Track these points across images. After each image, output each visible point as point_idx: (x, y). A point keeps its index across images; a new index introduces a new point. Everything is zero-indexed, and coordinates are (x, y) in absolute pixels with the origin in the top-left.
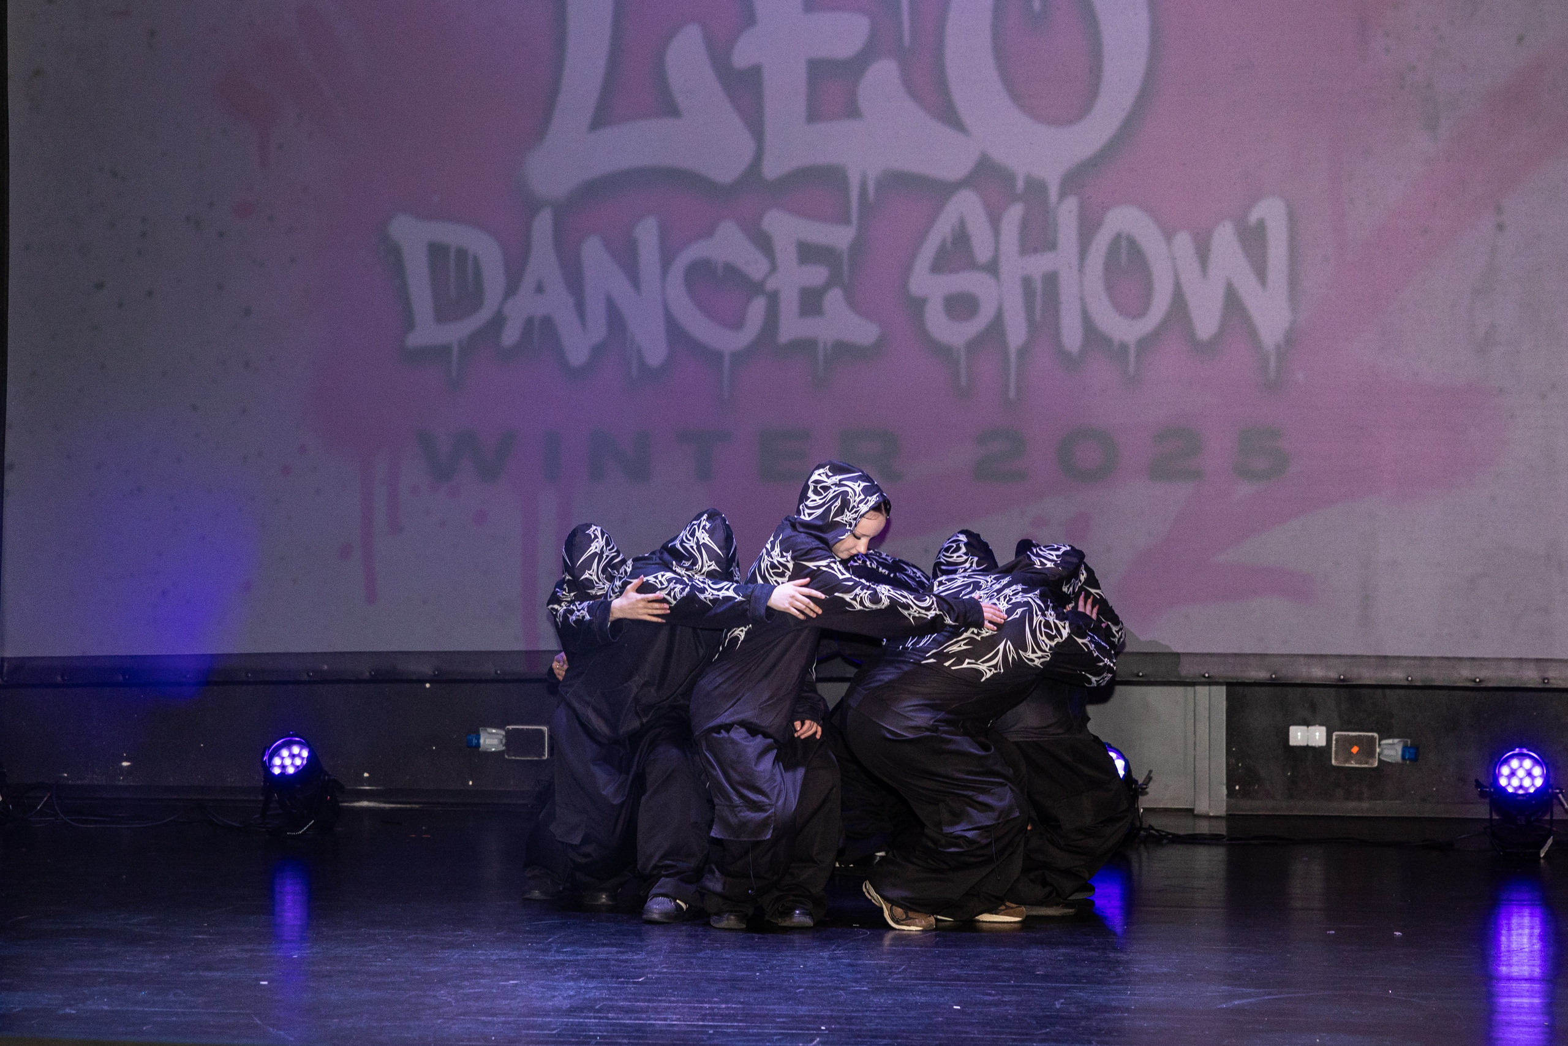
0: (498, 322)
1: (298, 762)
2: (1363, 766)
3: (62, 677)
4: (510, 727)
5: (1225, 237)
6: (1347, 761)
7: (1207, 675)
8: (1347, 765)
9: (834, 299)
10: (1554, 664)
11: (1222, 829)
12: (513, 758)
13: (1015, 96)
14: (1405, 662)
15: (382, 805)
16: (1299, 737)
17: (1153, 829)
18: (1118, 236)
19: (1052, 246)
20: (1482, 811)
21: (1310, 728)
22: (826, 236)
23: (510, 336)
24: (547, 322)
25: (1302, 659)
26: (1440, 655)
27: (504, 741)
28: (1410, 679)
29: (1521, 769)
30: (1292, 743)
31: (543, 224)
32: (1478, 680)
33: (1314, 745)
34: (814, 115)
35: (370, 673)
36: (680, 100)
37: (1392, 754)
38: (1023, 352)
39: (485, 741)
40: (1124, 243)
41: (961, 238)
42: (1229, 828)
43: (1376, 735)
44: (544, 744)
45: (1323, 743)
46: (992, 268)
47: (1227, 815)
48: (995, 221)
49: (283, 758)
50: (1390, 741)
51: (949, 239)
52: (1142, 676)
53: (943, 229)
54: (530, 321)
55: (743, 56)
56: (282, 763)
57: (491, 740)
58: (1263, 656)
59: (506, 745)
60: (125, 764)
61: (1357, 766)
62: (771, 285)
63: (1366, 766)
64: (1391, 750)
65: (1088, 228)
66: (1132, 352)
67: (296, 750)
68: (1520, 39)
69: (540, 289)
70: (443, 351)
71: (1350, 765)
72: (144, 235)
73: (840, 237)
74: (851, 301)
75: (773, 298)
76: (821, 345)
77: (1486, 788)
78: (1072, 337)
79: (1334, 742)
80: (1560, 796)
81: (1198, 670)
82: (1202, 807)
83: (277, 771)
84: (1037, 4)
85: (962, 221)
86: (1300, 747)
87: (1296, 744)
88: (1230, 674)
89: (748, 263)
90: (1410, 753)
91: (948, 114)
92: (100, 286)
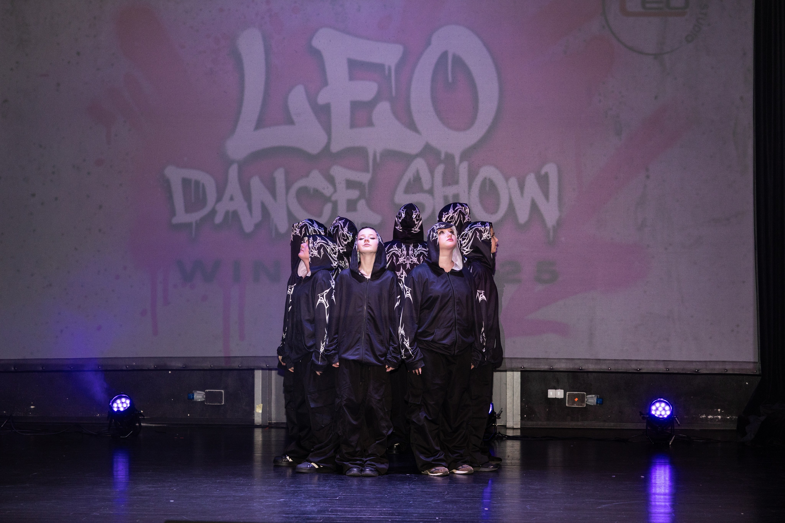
0: (213, 212)
1: (125, 405)
2: (580, 406)
3: (14, 368)
4: (207, 390)
5: (531, 180)
6: (573, 405)
7: (523, 367)
8: (573, 406)
9: (362, 204)
10: (671, 363)
11: (518, 433)
12: (209, 404)
13: (441, 119)
14: (608, 362)
15: (149, 425)
16: (551, 394)
17: (500, 434)
18: (485, 178)
19: (457, 182)
20: (643, 426)
21: (557, 390)
22: (358, 177)
23: (218, 219)
24: (235, 214)
25: (564, 361)
26: (622, 359)
27: (204, 397)
28: (610, 369)
30: (549, 397)
31: (233, 172)
32: (638, 369)
33: (558, 397)
34: (353, 125)
35: (154, 366)
36: (294, 117)
39: (196, 397)
40: (487, 181)
41: (417, 179)
42: (521, 432)
43: (585, 393)
44: (222, 398)
45: (562, 397)
46: (431, 192)
47: (521, 427)
48: (432, 172)
49: (118, 404)
50: (590, 396)
51: (412, 180)
53: (409, 175)
54: (227, 213)
55: (322, 99)
56: (117, 406)
57: (199, 396)
58: (547, 359)
59: (206, 398)
60: (32, 407)
61: (577, 406)
62: (333, 198)
63: (581, 406)
64: (592, 400)
65: (472, 175)
67: (123, 400)
68: (656, 98)
69: (232, 199)
70: (188, 225)
71: (574, 406)
72: (53, 173)
73: (365, 178)
74: (370, 205)
75: (335, 205)
77: (645, 415)
79: (567, 396)
80: (676, 419)
81: (520, 365)
82: (509, 424)
83: (115, 409)
84: (450, 79)
85: (418, 171)
86: (554, 398)
87: (552, 397)
88: (533, 367)
89: (324, 188)
90: (600, 401)
91: (412, 126)
92: (33, 195)
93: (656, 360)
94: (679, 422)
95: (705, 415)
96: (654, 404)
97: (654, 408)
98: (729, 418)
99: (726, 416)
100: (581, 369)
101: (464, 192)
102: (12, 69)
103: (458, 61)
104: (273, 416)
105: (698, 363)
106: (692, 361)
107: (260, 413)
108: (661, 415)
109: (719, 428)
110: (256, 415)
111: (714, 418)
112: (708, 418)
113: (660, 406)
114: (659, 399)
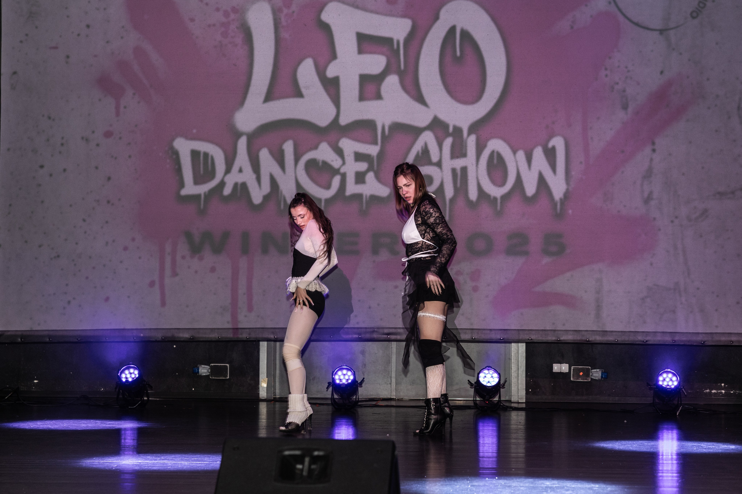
0: (222, 184)
1: (133, 376)
2: (584, 381)
3: (21, 339)
5: (538, 153)
6: (577, 379)
7: (530, 339)
8: (578, 380)
9: (370, 177)
11: (523, 406)
12: (214, 378)
13: (449, 92)
14: (614, 333)
15: (154, 399)
16: (556, 368)
18: (493, 152)
19: (464, 155)
21: (562, 364)
22: (367, 150)
23: (227, 191)
24: (244, 186)
25: (571, 333)
26: (629, 330)
27: (209, 371)
28: (616, 340)
29: (668, 378)
30: (554, 371)
31: (242, 143)
32: (645, 341)
33: (563, 371)
34: (362, 98)
35: (162, 338)
36: (303, 91)
37: (597, 375)
38: (452, 200)
39: (201, 370)
40: (495, 154)
41: (426, 151)
42: (526, 405)
43: (590, 367)
44: (227, 372)
45: (568, 371)
46: (439, 164)
47: (526, 402)
48: (440, 146)
49: (126, 374)
50: (595, 370)
51: (420, 152)
52: (503, 339)
53: (417, 147)
54: (236, 184)
55: (331, 72)
56: (126, 376)
57: (204, 370)
58: (555, 331)
60: (36, 381)
61: (582, 381)
62: (342, 170)
63: (586, 381)
64: (597, 374)
65: (480, 149)
66: (499, 201)
67: (132, 371)
68: (662, 72)
69: (240, 171)
70: (197, 197)
72: (62, 144)
73: (373, 150)
74: (378, 178)
75: (344, 177)
76: (364, 197)
77: (652, 386)
78: (473, 194)
79: (572, 371)
80: (683, 389)
81: (526, 337)
82: (514, 399)
83: (124, 380)
84: (458, 54)
85: (426, 144)
86: (559, 372)
87: (557, 372)
88: (540, 338)
89: (332, 161)
90: (605, 375)
91: (420, 99)
92: (42, 167)
93: (663, 332)
94: (686, 393)
95: (709, 390)
96: (661, 375)
97: (661, 378)
98: (732, 392)
99: (730, 391)
100: (589, 341)
101: (473, 165)
102: (21, 42)
103: (466, 35)
104: (277, 391)
105: (703, 335)
106: (698, 333)
107: (265, 387)
108: (668, 385)
109: (722, 403)
110: (261, 389)
111: (718, 392)
112: (712, 392)
113: (667, 377)
114: (666, 370)
